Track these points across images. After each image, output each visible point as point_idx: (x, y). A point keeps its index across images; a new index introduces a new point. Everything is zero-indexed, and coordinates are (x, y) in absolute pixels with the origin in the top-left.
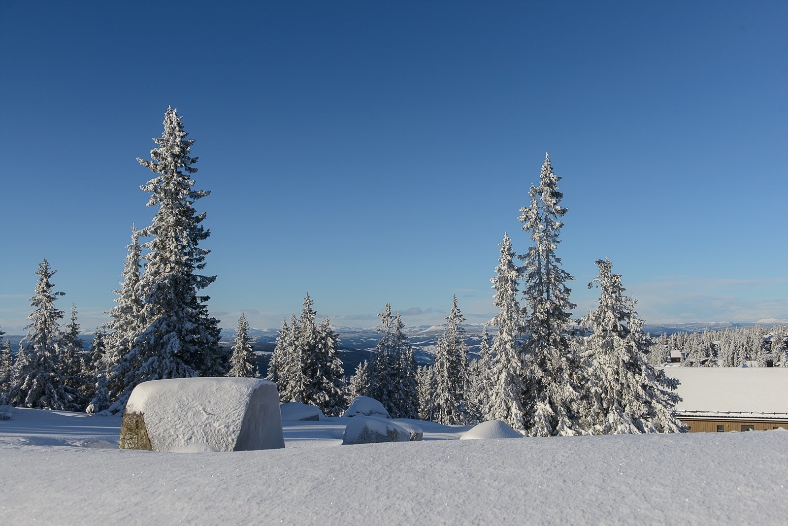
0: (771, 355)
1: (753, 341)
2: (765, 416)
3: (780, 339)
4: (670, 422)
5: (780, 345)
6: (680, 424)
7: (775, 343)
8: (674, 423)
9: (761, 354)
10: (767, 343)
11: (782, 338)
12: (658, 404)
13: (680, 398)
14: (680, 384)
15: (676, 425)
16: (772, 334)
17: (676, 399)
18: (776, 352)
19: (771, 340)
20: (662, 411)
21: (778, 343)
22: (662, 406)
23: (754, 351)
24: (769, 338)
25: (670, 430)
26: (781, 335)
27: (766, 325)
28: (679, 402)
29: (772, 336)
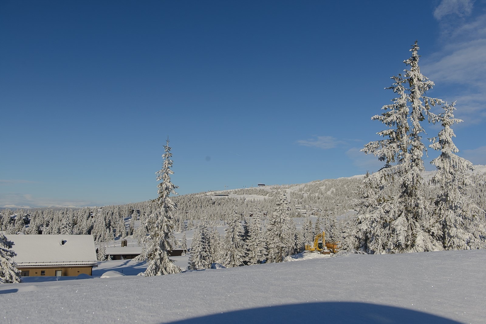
0: (14, 227)
1: (4, 219)
2: (37, 264)
3: (21, 218)
4: (10, 270)
5: (21, 221)
6: (16, 271)
7: (17, 220)
8: (13, 270)
9: (10, 227)
10: (12, 220)
11: (22, 217)
12: (3, 258)
13: (15, 254)
14: (14, 244)
15: (14, 271)
16: (16, 214)
17: (13, 255)
18: (18, 226)
19: (15, 218)
20: (6, 263)
21: (19, 220)
22: (6, 259)
23: (4, 225)
24: (14, 217)
25: (10, 275)
26: (22, 215)
27: (12, 209)
28: (14, 256)
29: (16, 216)
